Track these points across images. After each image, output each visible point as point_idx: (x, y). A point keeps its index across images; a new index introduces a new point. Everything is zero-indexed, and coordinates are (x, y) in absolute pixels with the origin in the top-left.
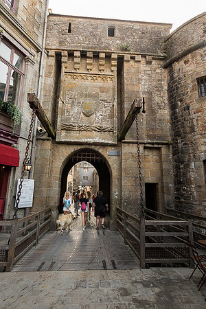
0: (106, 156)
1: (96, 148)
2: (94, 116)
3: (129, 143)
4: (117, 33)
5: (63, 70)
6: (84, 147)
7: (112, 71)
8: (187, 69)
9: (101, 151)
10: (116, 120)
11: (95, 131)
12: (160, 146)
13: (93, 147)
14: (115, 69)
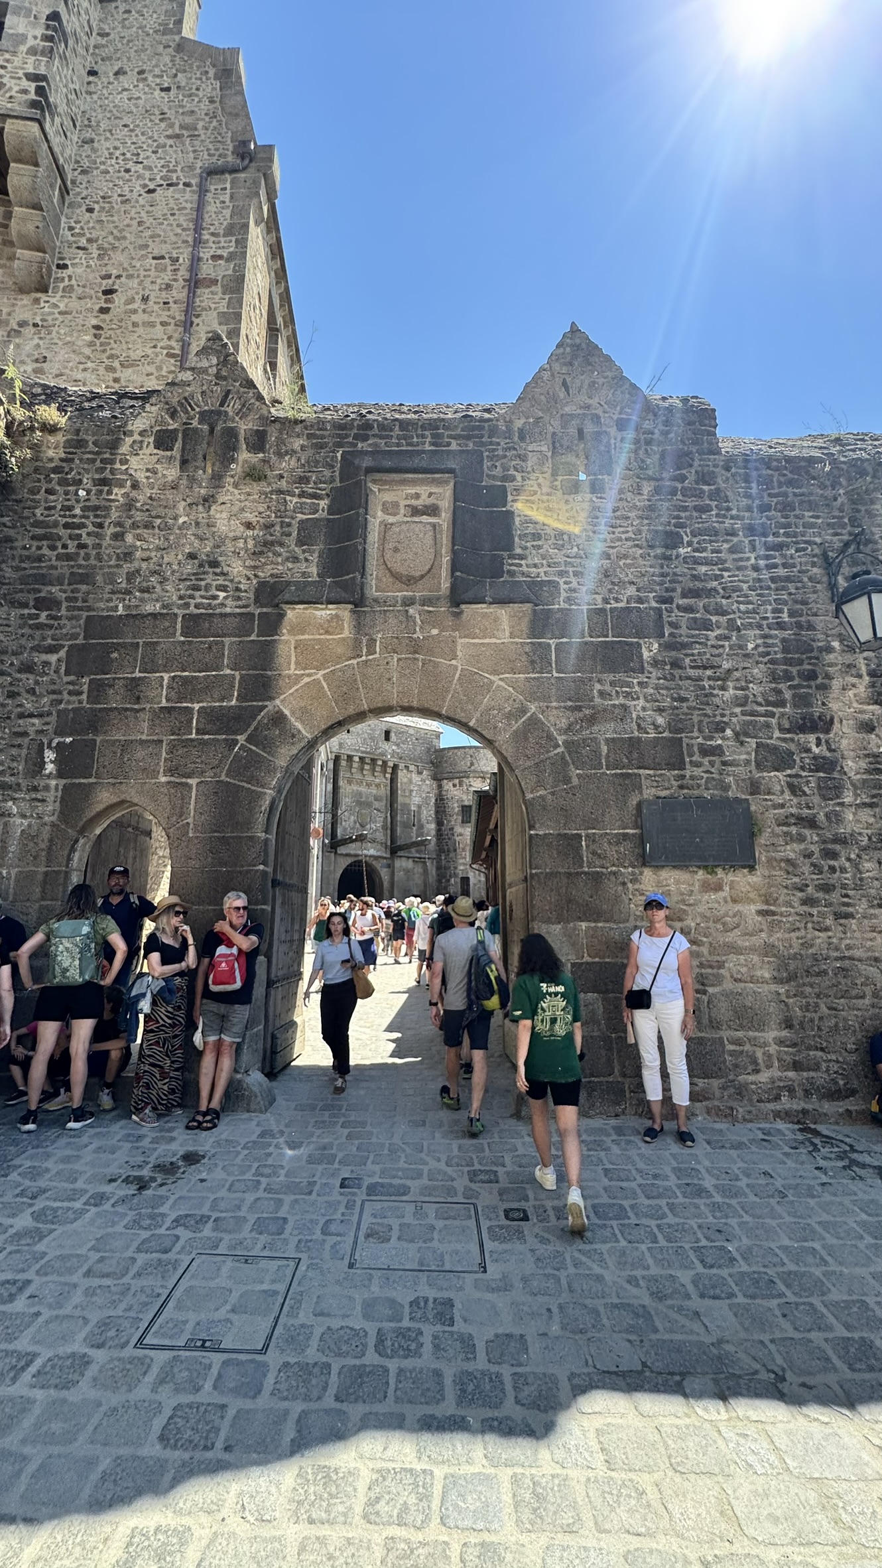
3: (401, 857)
4: (393, 736)
5: (341, 774)
7: (386, 779)
11: (369, 842)
12: (426, 862)
14: (389, 777)
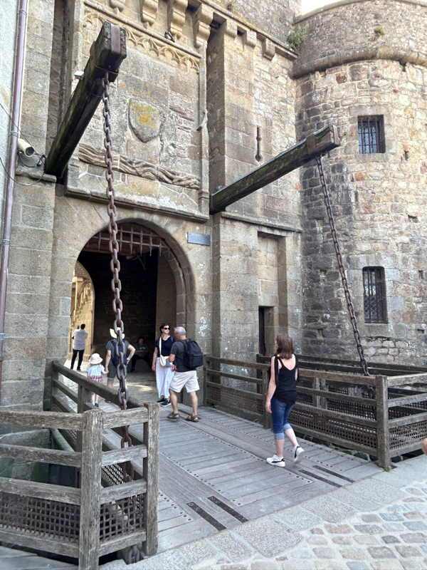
0: (183, 243)
1: (163, 222)
2: (156, 143)
3: (233, 220)
6: (136, 215)
7: (196, 47)
8: (343, 92)
9: (173, 229)
10: (206, 162)
11: (161, 180)
12: (283, 234)
13: (155, 218)
14: (203, 42)
